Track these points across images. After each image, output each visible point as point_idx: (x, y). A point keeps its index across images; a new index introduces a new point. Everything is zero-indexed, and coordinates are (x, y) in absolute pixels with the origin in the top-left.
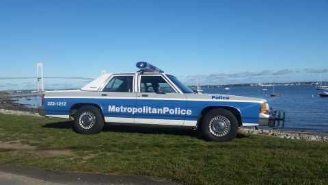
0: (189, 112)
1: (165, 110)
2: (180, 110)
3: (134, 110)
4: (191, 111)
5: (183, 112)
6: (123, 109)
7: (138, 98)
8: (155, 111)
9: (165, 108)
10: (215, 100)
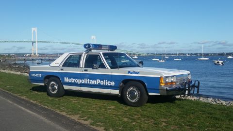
0: (113, 84)
1: (98, 82)
2: (108, 81)
3: (79, 81)
4: (114, 83)
5: (109, 83)
6: (72, 80)
7: (82, 72)
8: (92, 82)
9: (98, 80)
10: (130, 75)
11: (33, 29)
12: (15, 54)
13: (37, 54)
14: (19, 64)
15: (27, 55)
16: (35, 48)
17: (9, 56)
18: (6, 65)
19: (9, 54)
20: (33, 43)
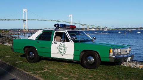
11: (24, 10)
12: (11, 29)
13: (27, 29)
14: (14, 37)
15: (20, 30)
16: (26, 24)
17: (6, 31)
18: (5, 38)
19: (6, 30)
20: (24, 21)
